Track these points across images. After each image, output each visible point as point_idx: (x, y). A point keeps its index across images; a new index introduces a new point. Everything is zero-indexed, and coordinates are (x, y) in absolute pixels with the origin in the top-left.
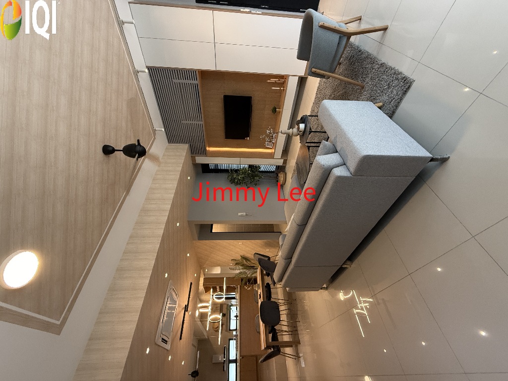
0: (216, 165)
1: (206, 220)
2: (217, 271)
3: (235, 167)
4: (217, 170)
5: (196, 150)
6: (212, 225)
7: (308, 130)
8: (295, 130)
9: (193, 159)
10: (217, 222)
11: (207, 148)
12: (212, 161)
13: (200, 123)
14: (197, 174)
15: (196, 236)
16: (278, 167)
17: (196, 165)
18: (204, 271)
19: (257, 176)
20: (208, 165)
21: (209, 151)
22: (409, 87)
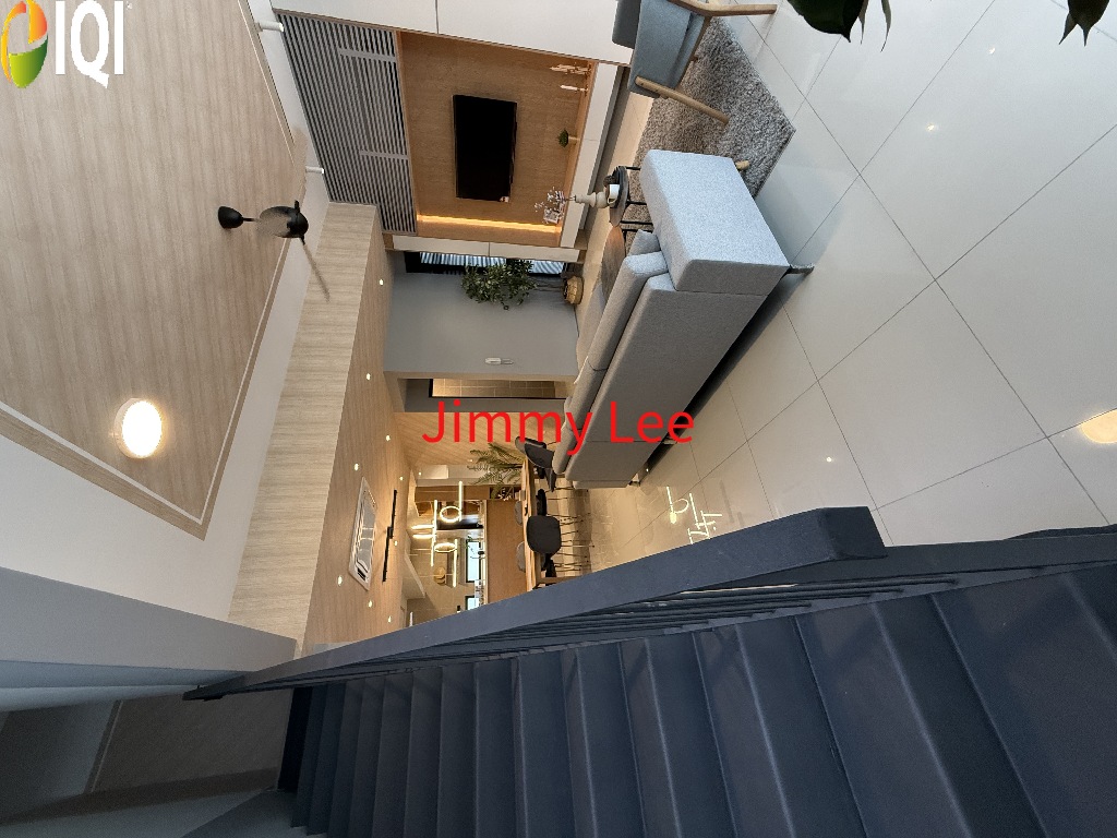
0: (436, 255)
1: (420, 371)
2: (441, 474)
3: (478, 262)
4: (440, 269)
5: (394, 220)
6: (431, 381)
7: (625, 198)
8: (601, 195)
9: (388, 240)
10: (441, 376)
11: (419, 217)
12: (428, 248)
13: (401, 157)
14: (396, 275)
15: (401, 403)
16: (568, 267)
17: (392, 254)
18: (416, 475)
19: (522, 283)
20: (417, 255)
21: (422, 223)
22: (786, 142)
